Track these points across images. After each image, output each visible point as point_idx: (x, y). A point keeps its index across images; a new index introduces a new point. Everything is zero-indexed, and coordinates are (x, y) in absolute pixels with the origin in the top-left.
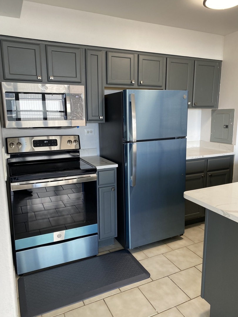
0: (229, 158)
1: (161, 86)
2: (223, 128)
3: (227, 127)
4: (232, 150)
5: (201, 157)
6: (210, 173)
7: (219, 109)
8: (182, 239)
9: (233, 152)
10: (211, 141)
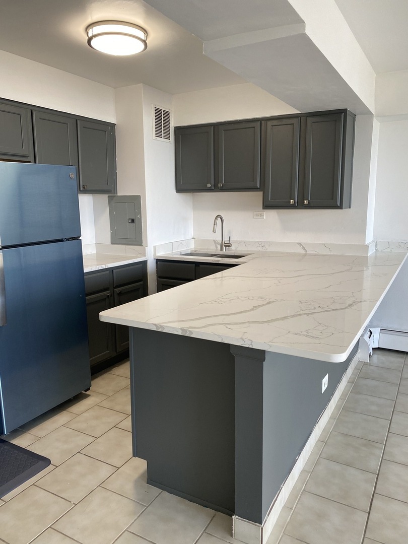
0: (141, 265)
1: (27, 157)
2: (128, 223)
3: (133, 221)
4: (144, 254)
5: (104, 267)
6: (118, 290)
7: (118, 195)
8: (88, 396)
9: (145, 256)
10: (112, 243)
